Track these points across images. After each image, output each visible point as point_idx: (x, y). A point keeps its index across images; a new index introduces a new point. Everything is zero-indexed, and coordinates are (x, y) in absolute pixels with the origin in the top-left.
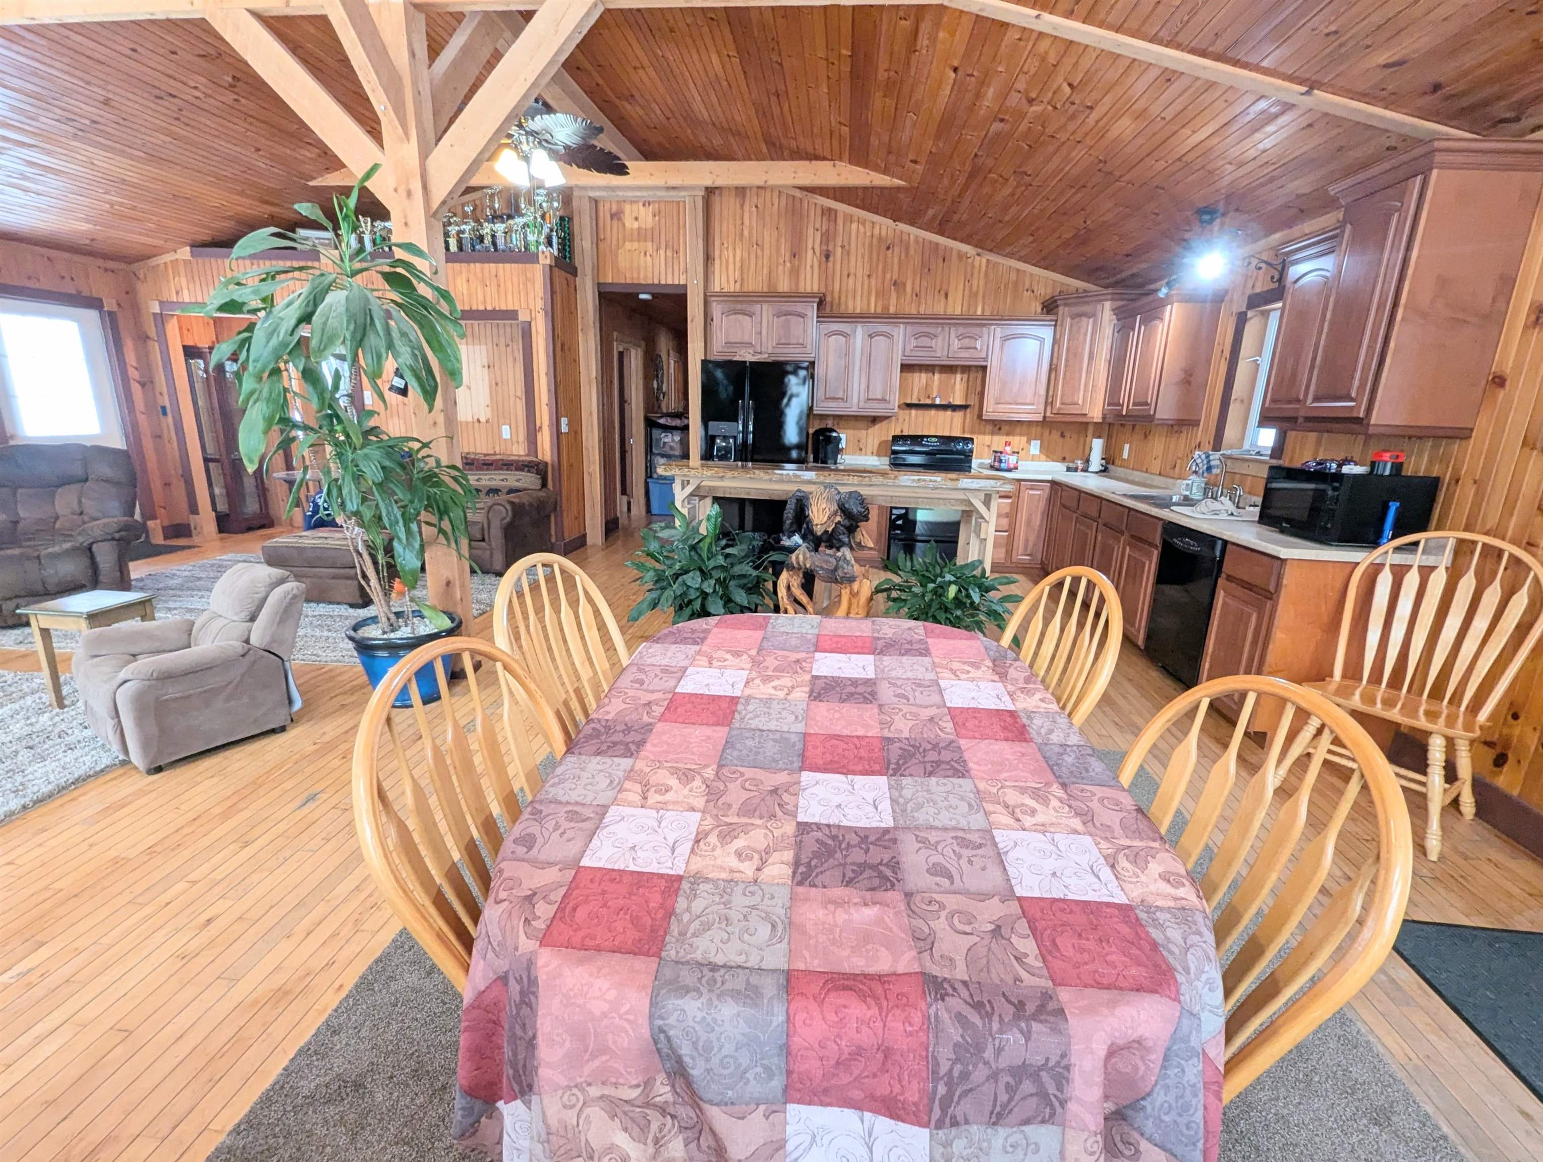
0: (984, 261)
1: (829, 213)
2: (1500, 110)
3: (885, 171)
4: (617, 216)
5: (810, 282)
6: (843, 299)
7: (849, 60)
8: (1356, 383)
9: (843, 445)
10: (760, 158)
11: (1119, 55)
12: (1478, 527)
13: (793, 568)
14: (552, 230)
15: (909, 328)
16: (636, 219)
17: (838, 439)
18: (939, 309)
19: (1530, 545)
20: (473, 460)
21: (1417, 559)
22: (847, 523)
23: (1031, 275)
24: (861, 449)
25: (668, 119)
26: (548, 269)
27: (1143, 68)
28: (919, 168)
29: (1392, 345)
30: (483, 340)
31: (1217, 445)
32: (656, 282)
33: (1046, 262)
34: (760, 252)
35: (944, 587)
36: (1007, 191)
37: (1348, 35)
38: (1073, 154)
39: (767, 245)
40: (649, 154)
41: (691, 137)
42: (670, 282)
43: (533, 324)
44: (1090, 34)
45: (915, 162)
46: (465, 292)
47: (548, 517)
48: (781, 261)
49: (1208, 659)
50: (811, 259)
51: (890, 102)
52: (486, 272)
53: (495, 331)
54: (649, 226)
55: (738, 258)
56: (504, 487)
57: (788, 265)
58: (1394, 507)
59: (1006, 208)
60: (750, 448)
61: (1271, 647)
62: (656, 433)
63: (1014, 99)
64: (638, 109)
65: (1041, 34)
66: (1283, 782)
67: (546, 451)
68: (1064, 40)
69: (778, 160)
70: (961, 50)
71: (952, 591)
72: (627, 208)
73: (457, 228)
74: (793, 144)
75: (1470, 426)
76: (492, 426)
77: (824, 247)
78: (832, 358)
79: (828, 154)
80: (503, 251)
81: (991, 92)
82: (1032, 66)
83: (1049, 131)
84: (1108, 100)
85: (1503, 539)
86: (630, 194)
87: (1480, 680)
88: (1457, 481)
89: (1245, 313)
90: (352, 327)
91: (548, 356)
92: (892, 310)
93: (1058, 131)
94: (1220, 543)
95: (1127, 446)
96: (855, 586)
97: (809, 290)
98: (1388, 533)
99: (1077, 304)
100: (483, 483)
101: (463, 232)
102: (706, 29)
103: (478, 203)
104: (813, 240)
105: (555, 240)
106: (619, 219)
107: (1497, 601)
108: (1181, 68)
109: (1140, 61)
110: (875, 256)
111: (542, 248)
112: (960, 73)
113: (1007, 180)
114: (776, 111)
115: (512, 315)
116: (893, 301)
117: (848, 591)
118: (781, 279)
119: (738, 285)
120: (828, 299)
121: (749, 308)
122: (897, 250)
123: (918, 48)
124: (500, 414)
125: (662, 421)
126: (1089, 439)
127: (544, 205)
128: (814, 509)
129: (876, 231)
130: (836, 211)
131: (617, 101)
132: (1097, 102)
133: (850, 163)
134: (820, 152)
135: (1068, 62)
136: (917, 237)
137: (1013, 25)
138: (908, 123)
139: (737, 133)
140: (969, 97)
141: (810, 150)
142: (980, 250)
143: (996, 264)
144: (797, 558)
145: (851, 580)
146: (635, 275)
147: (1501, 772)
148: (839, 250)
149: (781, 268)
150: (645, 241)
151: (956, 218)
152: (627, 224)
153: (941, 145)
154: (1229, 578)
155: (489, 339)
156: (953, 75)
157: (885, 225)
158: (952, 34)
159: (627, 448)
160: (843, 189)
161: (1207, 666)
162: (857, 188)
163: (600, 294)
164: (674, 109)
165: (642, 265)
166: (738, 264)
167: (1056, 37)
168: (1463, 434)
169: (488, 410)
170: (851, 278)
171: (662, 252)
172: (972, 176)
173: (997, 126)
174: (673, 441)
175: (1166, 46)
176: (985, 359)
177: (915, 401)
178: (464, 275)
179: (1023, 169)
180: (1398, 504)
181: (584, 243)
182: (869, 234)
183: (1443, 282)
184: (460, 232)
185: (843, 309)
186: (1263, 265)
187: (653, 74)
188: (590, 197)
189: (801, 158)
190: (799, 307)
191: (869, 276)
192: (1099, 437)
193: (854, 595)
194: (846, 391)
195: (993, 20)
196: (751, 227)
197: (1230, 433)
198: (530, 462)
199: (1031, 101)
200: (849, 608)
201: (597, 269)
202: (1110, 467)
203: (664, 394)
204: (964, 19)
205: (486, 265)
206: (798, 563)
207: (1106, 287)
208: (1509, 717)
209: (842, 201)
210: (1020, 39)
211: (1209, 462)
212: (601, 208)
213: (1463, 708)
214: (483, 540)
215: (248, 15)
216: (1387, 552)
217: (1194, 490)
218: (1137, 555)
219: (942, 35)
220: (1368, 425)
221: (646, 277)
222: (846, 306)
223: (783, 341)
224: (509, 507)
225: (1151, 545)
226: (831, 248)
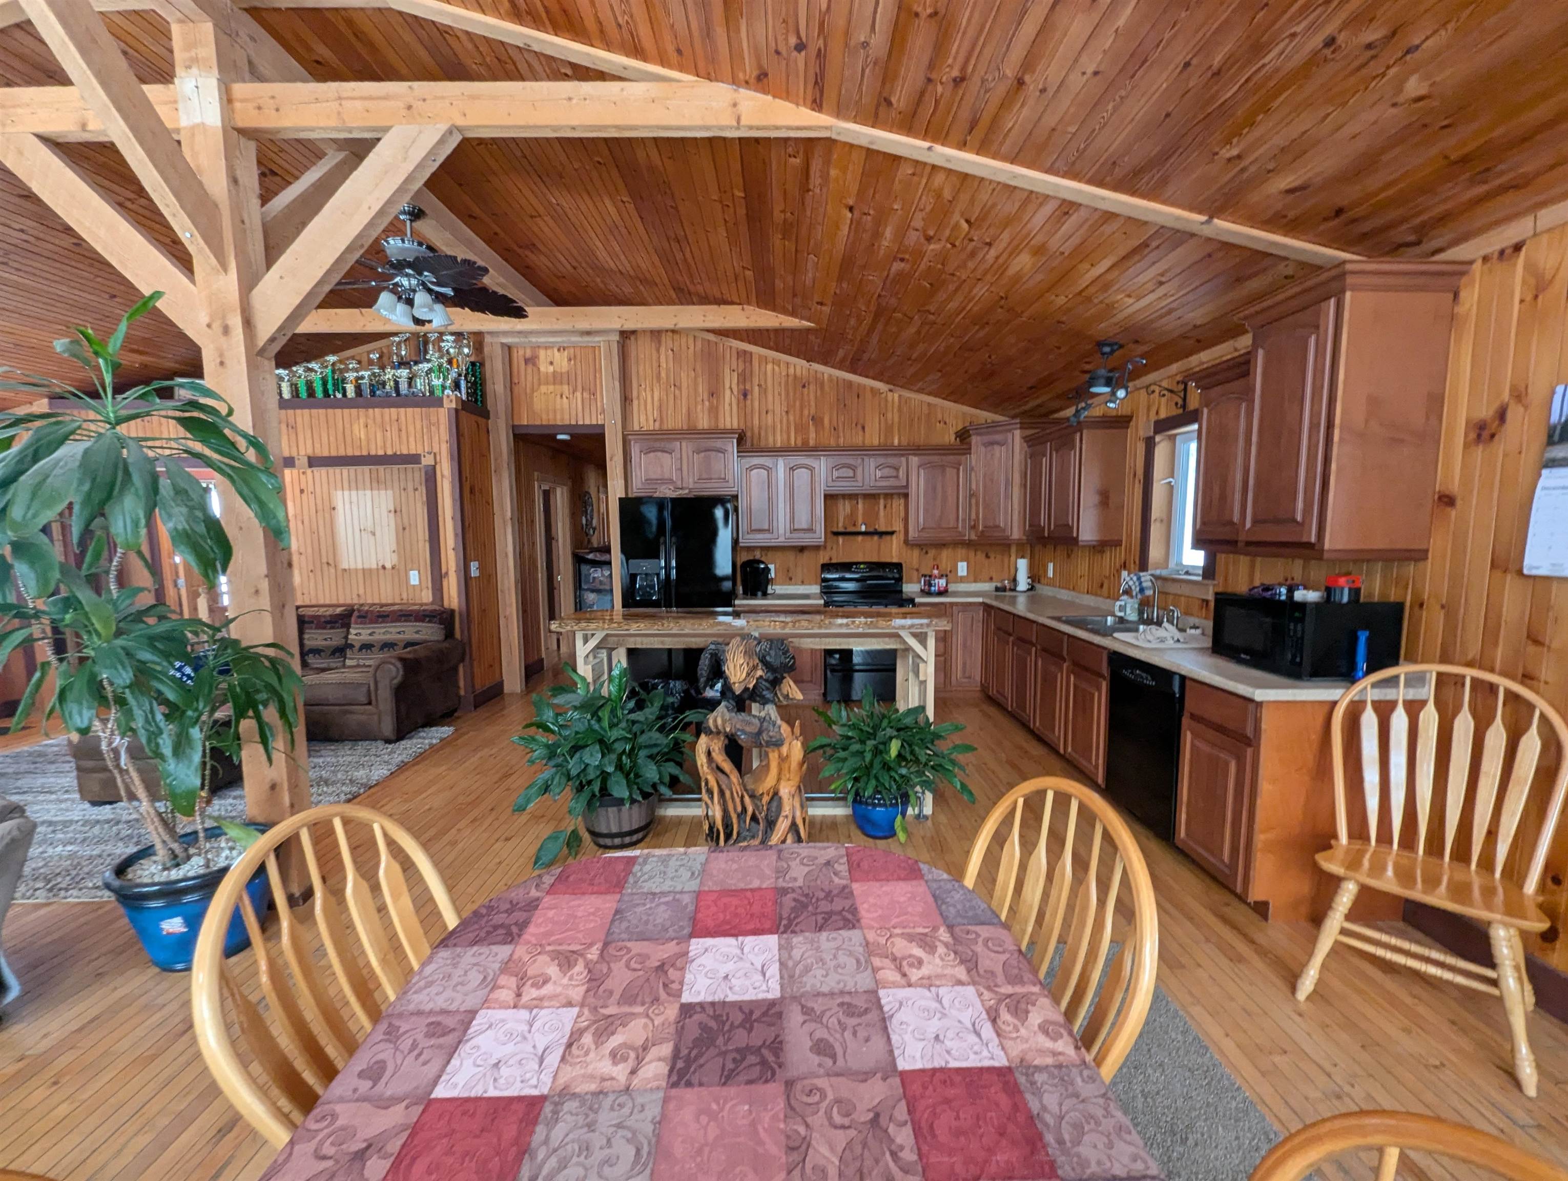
0: (896, 396)
1: (743, 355)
2: (1403, 234)
3: (793, 314)
4: (531, 361)
5: (730, 419)
6: (763, 434)
7: (743, 201)
8: (1300, 505)
9: (772, 574)
10: (671, 302)
11: (1015, 188)
12: (1457, 656)
13: (711, 732)
14: (460, 375)
15: (830, 460)
16: (551, 363)
17: (767, 570)
18: (858, 440)
19: (1527, 678)
20: (367, 612)
21: (1401, 693)
22: (770, 676)
23: (942, 408)
24: (791, 579)
25: (575, 268)
26: (453, 412)
27: (1040, 200)
28: (826, 309)
29: (1334, 466)
30: (389, 483)
31: (1143, 566)
32: (573, 422)
33: (955, 395)
34: (677, 392)
35: (886, 743)
36: (912, 330)
37: (1252, 158)
38: (975, 291)
39: (684, 385)
40: (559, 299)
41: (602, 286)
42: (587, 422)
43: (438, 467)
44: (986, 166)
45: (821, 304)
46: (363, 437)
47: (455, 669)
48: (699, 399)
49: (1184, 809)
50: (729, 398)
51: (790, 245)
52: (387, 418)
53: (402, 476)
54: (564, 370)
55: (656, 398)
56: (401, 641)
57: (707, 403)
58: (1363, 636)
59: (912, 346)
60: (673, 584)
61: (1259, 802)
62: (584, 568)
63: (913, 237)
64: (542, 258)
65: (934, 167)
66: (1316, 985)
67: (453, 597)
68: (961, 173)
69: (688, 304)
70: (854, 188)
71: (894, 748)
72: (542, 353)
73: (355, 374)
74: (700, 289)
75: (1425, 547)
76: (398, 572)
77: (742, 387)
78: (755, 492)
79: (737, 300)
80: (406, 396)
81: (888, 233)
82: (928, 202)
83: (950, 268)
84: (1005, 236)
85: (1492, 670)
86: (542, 340)
87: (1510, 840)
88: (1421, 605)
89: (1154, 438)
90: (86, 487)
91: (454, 500)
92: (812, 443)
93: (958, 268)
94: (1177, 678)
95: (1051, 566)
96: (784, 750)
97: (728, 426)
98: (1363, 666)
99: (988, 433)
100: (376, 637)
101: (362, 378)
102: (595, 174)
103: (385, 350)
104: (730, 380)
105: (463, 384)
106: (534, 364)
107: (1504, 743)
108: (1079, 200)
109: (1037, 193)
110: (791, 394)
111: (448, 392)
112: (855, 212)
113: (912, 319)
114: (679, 256)
115: (414, 459)
116: (812, 435)
117: (776, 754)
118: (700, 415)
119: (657, 424)
120: (749, 434)
121: (669, 446)
122: (812, 387)
123: (811, 187)
124: (406, 560)
125: (591, 556)
126: (1013, 558)
127: (452, 351)
128: (731, 666)
129: (791, 371)
130: (751, 354)
131: (519, 251)
132: (995, 238)
133: (759, 307)
134: (727, 296)
135: (964, 198)
136: (830, 376)
137: (906, 159)
138: (810, 265)
139: (644, 281)
140: (866, 236)
141: (718, 295)
142: (892, 387)
143: (908, 400)
144: (715, 721)
145: (778, 744)
146: (551, 416)
147: (1553, 950)
148: (756, 389)
149: (699, 407)
150: (561, 383)
151: (865, 357)
152: (542, 369)
153: (845, 285)
154: (1193, 716)
155: (396, 484)
156: (849, 215)
157: (799, 365)
158: (844, 170)
159: (556, 585)
160: (754, 331)
161: (1184, 816)
162: (767, 330)
163: (515, 435)
164: (580, 259)
165: (558, 407)
166: (656, 403)
167: (950, 171)
168: (1420, 555)
169: (395, 556)
170: (770, 416)
171: (579, 394)
172: (877, 316)
173: (897, 266)
174: (603, 575)
175: (1063, 177)
176: (907, 487)
177: (841, 529)
178: (362, 421)
179: (927, 308)
180: (1367, 633)
181: (496, 386)
182: (784, 373)
183: (1374, 402)
184: (358, 378)
185: (763, 444)
186: (1165, 392)
187: (551, 222)
188: (503, 344)
189: (710, 303)
190: (718, 444)
191: (787, 412)
192: (1023, 557)
193: (783, 759)
194: (770, 522)
195: (885, 153)
196: (668, 370)
197: (1155, 553)
198: (432, 611)
199: (929, 239)
200: (779, 774)
201: (512, 411)
202: (1037, 586)
203: (594, 529)
204: (855, 155)
205: (387, 410)
206: (717, 727)
207: (1014, 417)
208: (1549, 882)
209: (756, 344)
210: (914, 174)
211: (1140, 583)
212: (515, 355)
213: (1498, 875)
214: (370, 703)
215: (36, 139)
216: (1365, 688)
217: (1128, 611)
218: (1084, 685)
219: (833, 173)
220: (1323, 550)
221: (562, 419)
222: (767, 439)
223: (704, 476)
224: (399, 665)
225: (1102, 676)
226: (748, 387)
